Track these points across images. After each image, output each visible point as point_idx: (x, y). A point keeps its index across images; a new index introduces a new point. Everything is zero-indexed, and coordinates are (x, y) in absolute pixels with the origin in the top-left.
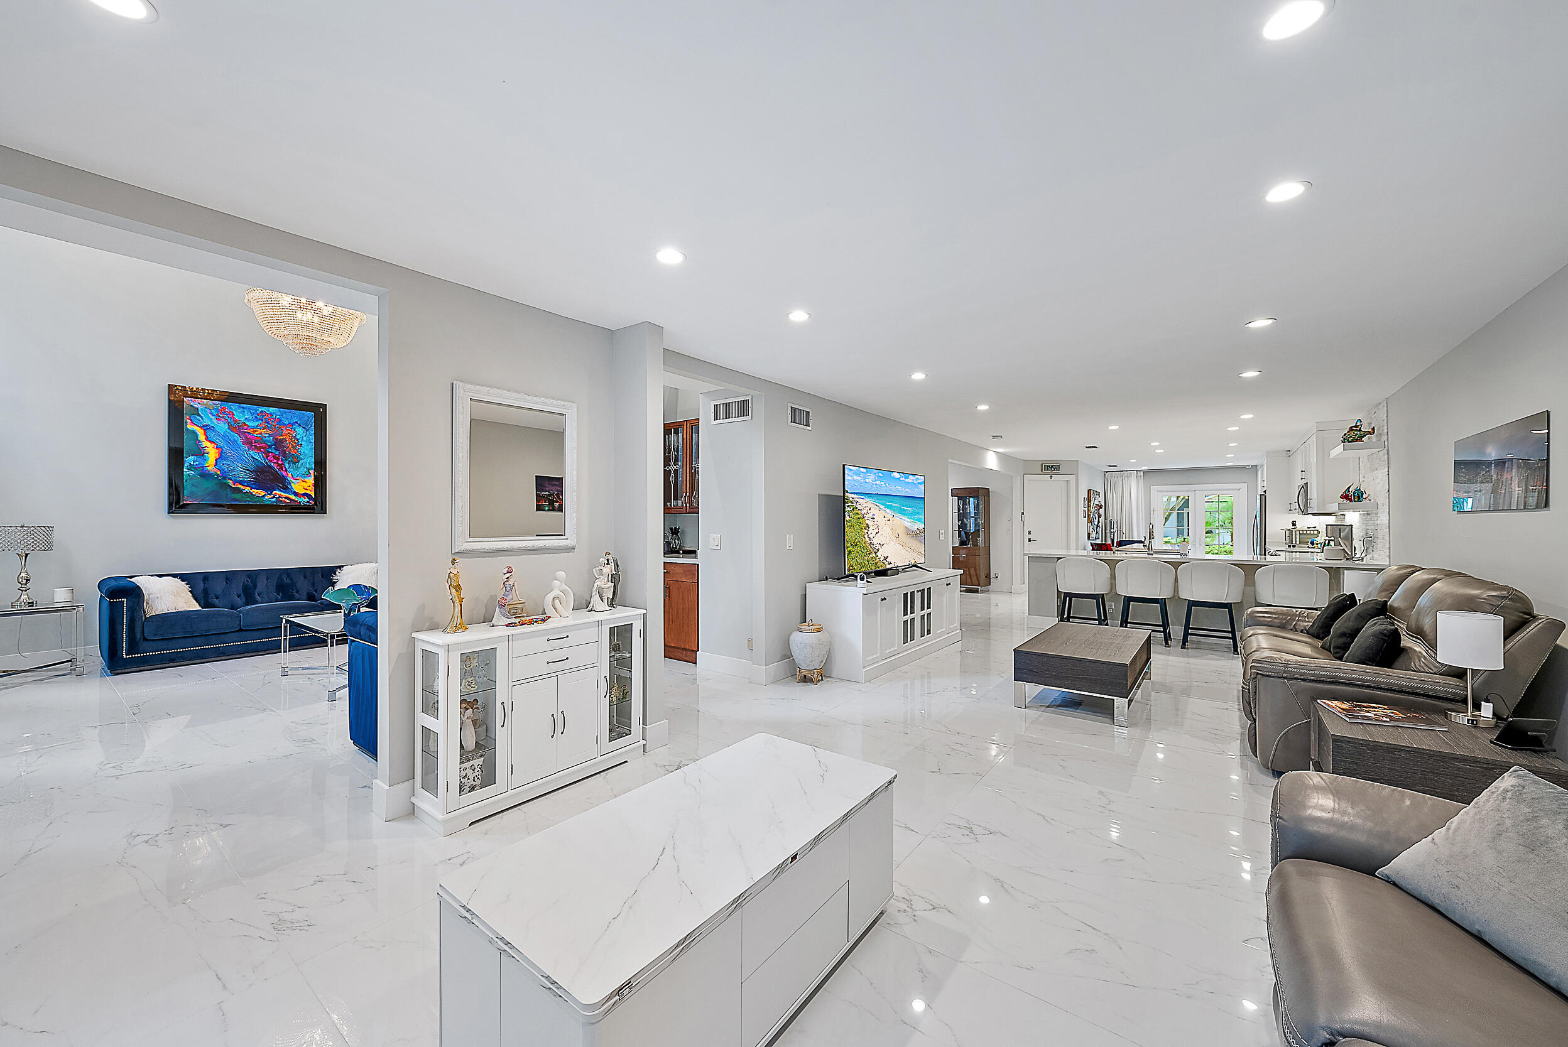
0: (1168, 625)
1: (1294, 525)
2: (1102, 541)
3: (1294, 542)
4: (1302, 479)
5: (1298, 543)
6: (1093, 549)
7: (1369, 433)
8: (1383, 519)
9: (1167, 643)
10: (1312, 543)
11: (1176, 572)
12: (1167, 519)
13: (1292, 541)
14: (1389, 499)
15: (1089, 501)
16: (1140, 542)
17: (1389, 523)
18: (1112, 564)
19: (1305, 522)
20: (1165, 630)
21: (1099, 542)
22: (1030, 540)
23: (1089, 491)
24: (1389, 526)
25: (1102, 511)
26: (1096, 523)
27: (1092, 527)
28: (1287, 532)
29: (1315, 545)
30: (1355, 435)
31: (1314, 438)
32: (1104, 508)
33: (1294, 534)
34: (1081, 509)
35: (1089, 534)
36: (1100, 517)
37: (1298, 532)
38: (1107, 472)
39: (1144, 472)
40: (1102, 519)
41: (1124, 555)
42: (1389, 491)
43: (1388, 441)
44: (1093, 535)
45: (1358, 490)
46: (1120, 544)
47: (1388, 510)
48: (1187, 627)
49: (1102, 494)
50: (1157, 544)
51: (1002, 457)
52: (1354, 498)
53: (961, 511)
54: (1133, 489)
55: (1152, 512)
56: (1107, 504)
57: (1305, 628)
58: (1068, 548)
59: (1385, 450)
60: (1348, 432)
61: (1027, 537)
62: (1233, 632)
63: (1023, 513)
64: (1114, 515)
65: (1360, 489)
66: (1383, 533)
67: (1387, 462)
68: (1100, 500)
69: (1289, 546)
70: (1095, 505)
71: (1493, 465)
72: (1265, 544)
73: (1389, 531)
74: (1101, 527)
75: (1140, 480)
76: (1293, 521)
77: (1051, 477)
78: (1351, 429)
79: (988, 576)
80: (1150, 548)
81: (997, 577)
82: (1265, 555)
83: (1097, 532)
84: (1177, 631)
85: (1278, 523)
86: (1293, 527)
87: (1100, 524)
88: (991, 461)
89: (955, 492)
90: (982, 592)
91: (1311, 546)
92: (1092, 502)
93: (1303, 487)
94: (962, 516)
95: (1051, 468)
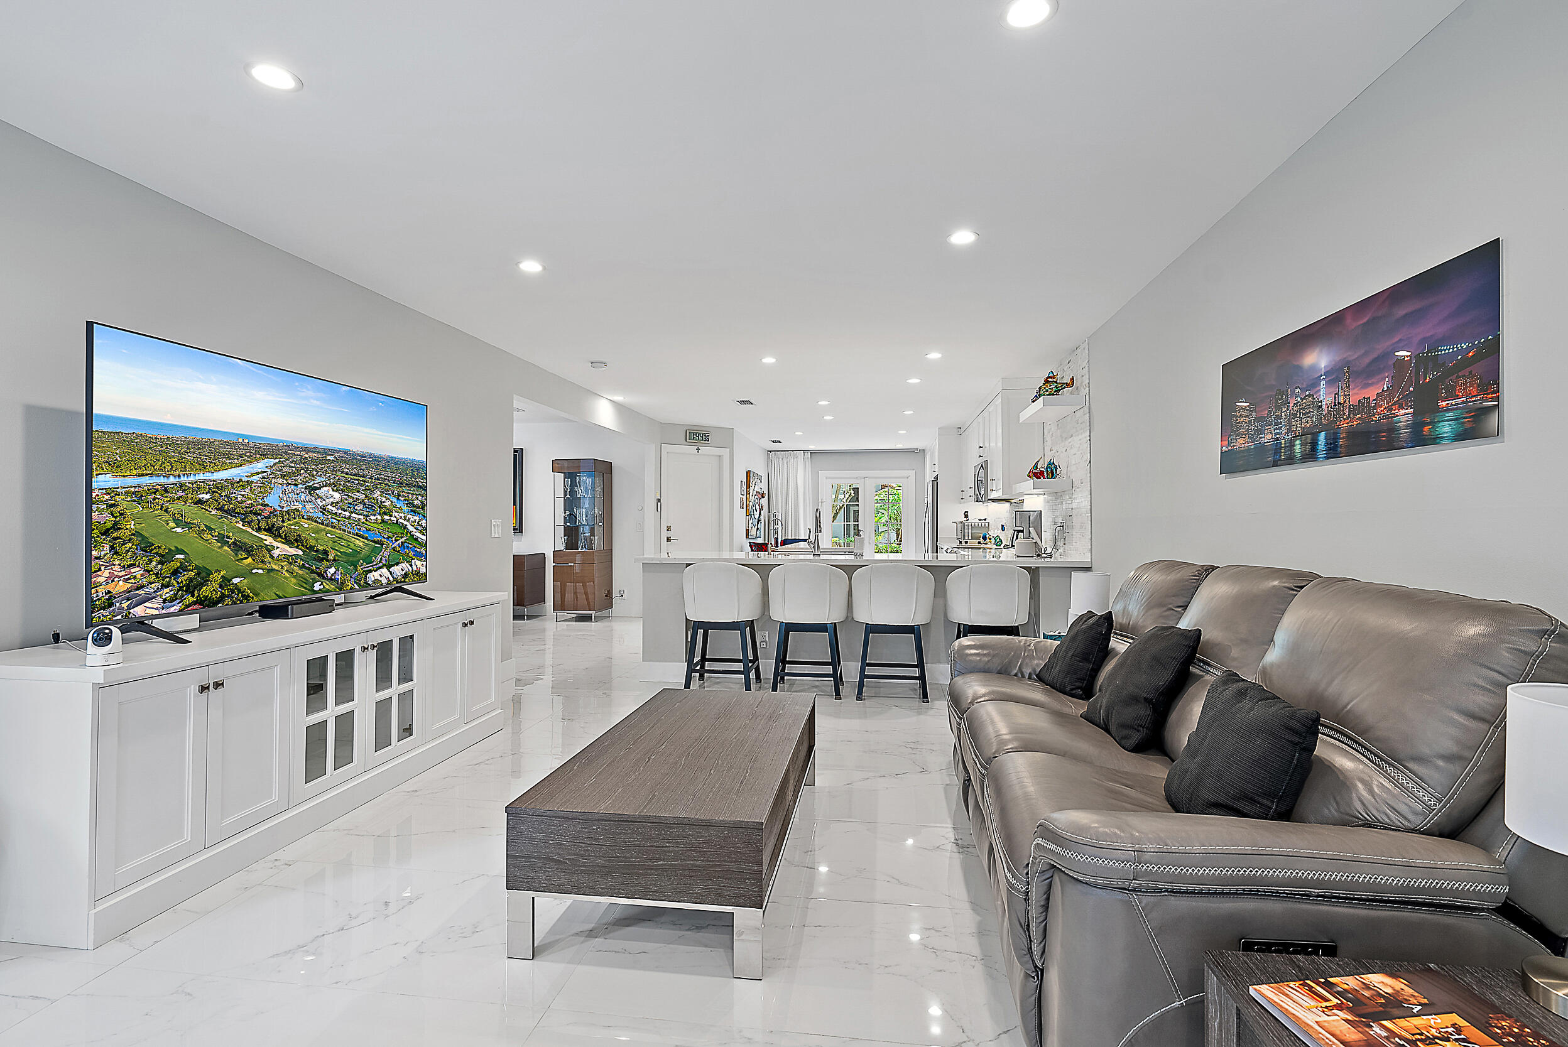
0: (839, 663)
1: (966, 516)
2: (765, 541)
3: (966, 538)
4: (980, 456)
5: (970, 538)
6: (752, 550)
7: (1068, 385)
8: (1080, 501)
9: (838, 693)
10: (985, 538)
11: (850, 580)
12: (834, 518)
13: (964, 536)
14: (1090, 473)
15: (748, 487)
16: (805, 540)
17: (1091, 506)
18: (763, 571)
19: (979, 512)
20: (835, 670)
21: (760, 541)
22: (668, 540)
23: (748, 473)
24: (1091, 510)
25: (764, 501)
26: (757, 517)
27: (751, 522)
28: (959, 525)
29: (988, 540)
30: (1052, 386)
31: (999, 401)
32: (766, 497)
33: (966, 527)
34: (737, 496)
35: (747, 530)
36: (761, 508)
37: (970, 525)
38: (770, 451)
39: (813, 453)
40: (764, 512)
41: (784, 557)
42: (1090, 462)
43: (1089, 394)
44: (753, 532)
45: (1051, 464)
46: (785, 542)
47: (1089, 489)
48: (865, 664)
49: (764, 479)
50: (826, 541)
51: (619, 407)
52: (1048, 475)
53: (568, 496)
54: (799, 474)
55: (820, 504)
56: (770, 492)
57: (1034, 670)
58: (720, 549)
59: (1086, 409)
60: (1044, 384)
61: (665, 534)
62: (920, 665)
63: (659, 500)
64: (778, 507)
65: (1053, 463)
66: (1081, 521)
67: (1088, 424)
68: (762, 486)
69: (961, 542)
70: (755, 493)
71: (1323, 382)
72: (937, 541)
73: (1091, 516)
74: (763, 521)
75: (807, 462)
76: (966, 512)
77: (698, 449)
78: (1046, 381)
79: (609, 595)
80: (816, 544)
81: (622, 596)
82: (937, 552)
83: (758, 529)
84: (850, 669)
85: (950, 516)
86: (965, 519)
87: (762, 517)
88: (604, 414)
89: (558, 466)
90: (598, 619)
91: (982, 540)
92: (752, 489)
93: (982, 466)
94: (571, 502)
95: (698, 436)
